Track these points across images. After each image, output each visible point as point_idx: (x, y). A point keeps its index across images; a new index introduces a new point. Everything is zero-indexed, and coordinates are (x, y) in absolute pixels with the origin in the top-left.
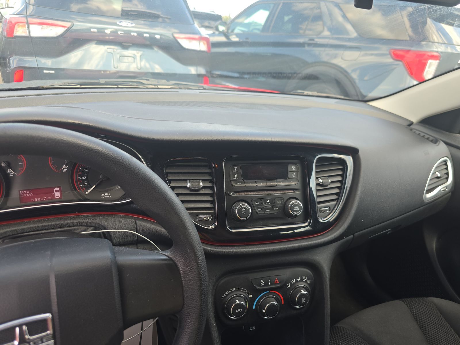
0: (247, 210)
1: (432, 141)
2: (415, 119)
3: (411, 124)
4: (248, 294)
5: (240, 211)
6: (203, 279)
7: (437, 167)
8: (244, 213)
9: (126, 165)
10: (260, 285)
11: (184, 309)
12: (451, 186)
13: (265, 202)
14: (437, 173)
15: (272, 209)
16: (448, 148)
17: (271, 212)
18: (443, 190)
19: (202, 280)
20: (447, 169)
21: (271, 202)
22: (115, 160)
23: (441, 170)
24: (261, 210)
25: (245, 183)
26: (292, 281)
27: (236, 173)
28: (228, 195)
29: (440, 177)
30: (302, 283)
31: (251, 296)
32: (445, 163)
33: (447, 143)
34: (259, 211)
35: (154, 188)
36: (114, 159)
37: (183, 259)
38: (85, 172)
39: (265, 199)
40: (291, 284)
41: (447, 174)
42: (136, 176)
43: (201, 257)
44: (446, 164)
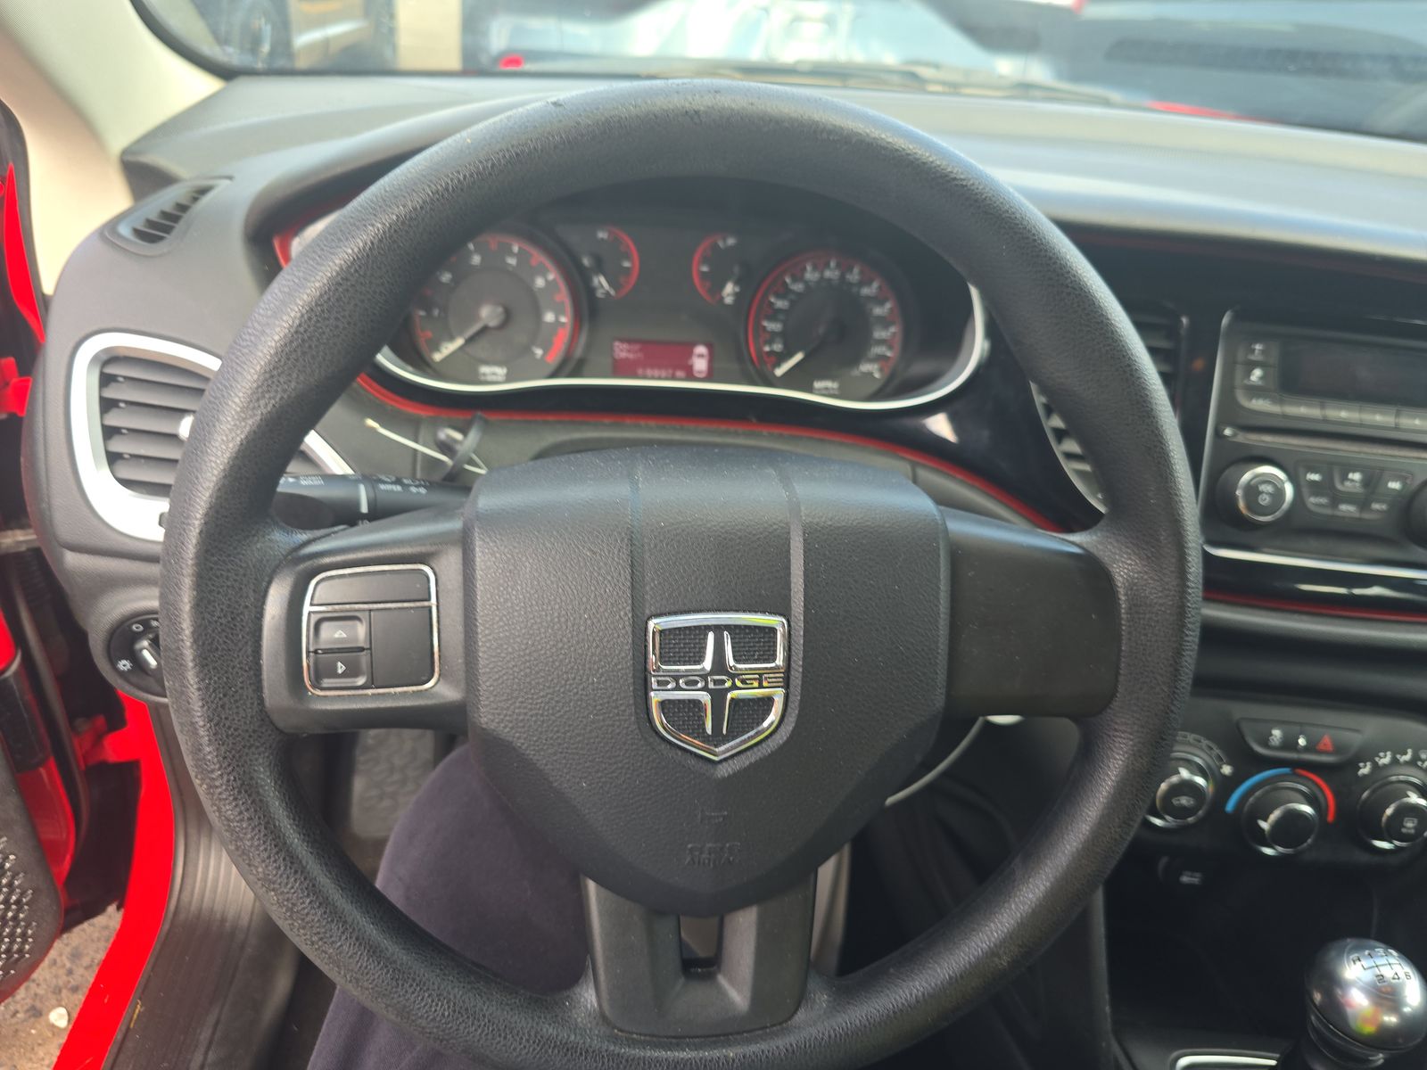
0: (1279, 493)
4: (1220, 759)
5: (1252, 491)
6: (1191, 633)
8: (1265, 500)
9: (1036, 238)
10: (1265, 742)
11: (1110, 708)
13: (1344, 478)
15: (1364, 504)
17: (1357, 515)
19: (1187, 635)
21: (1366, 483)
22: (1010, 217)
24: (1323, 500)
25: (1281, 402)
26: (1381, 758)
27: (1254, 365)
28: (1218, 433)
30: (1412, 770)
31: (1227, 770)
34: (1317, 505)
35: (1102, 322)
36: (1007, 215)
37: (1137, 564)
38: (780, 311)
39: (1348, 467)
40: (1375, 765)
42: (1058, 275)
43: (1195, 568)
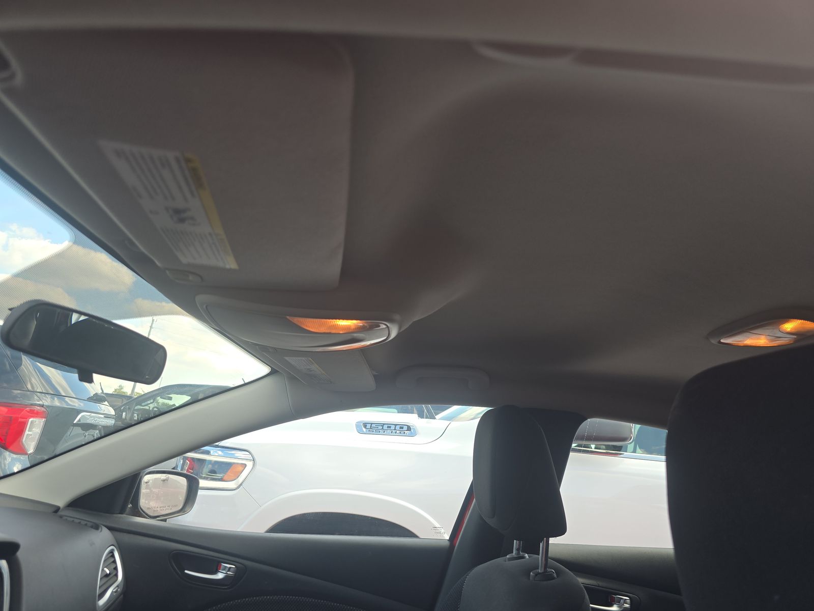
1: (92, 527)
2: (60, 502)
3: (57, 510)
7: (105, 561)
12: (122, 584)
14: (106, 569)
16: (112, 533)
18: (115, 592)
20: (115, 562)
23: (109, 564)
29: (110, 573)
32: (111, 554)
33: (110, 529)
41: (116, 569)
44: (113, 556)
